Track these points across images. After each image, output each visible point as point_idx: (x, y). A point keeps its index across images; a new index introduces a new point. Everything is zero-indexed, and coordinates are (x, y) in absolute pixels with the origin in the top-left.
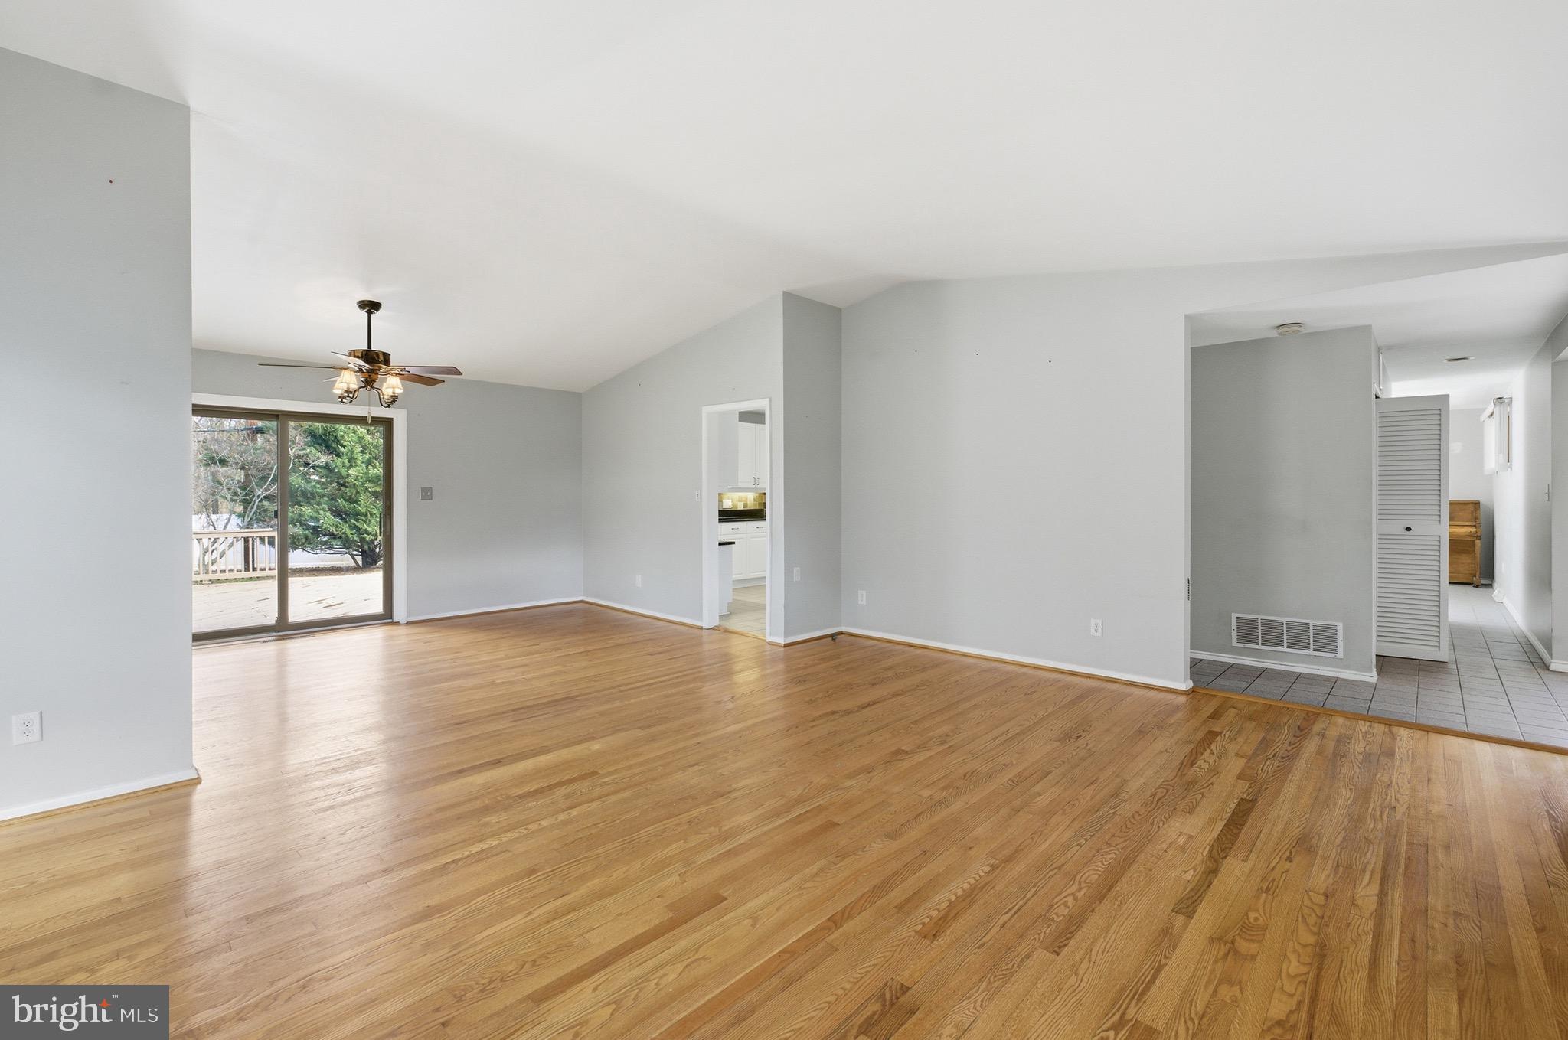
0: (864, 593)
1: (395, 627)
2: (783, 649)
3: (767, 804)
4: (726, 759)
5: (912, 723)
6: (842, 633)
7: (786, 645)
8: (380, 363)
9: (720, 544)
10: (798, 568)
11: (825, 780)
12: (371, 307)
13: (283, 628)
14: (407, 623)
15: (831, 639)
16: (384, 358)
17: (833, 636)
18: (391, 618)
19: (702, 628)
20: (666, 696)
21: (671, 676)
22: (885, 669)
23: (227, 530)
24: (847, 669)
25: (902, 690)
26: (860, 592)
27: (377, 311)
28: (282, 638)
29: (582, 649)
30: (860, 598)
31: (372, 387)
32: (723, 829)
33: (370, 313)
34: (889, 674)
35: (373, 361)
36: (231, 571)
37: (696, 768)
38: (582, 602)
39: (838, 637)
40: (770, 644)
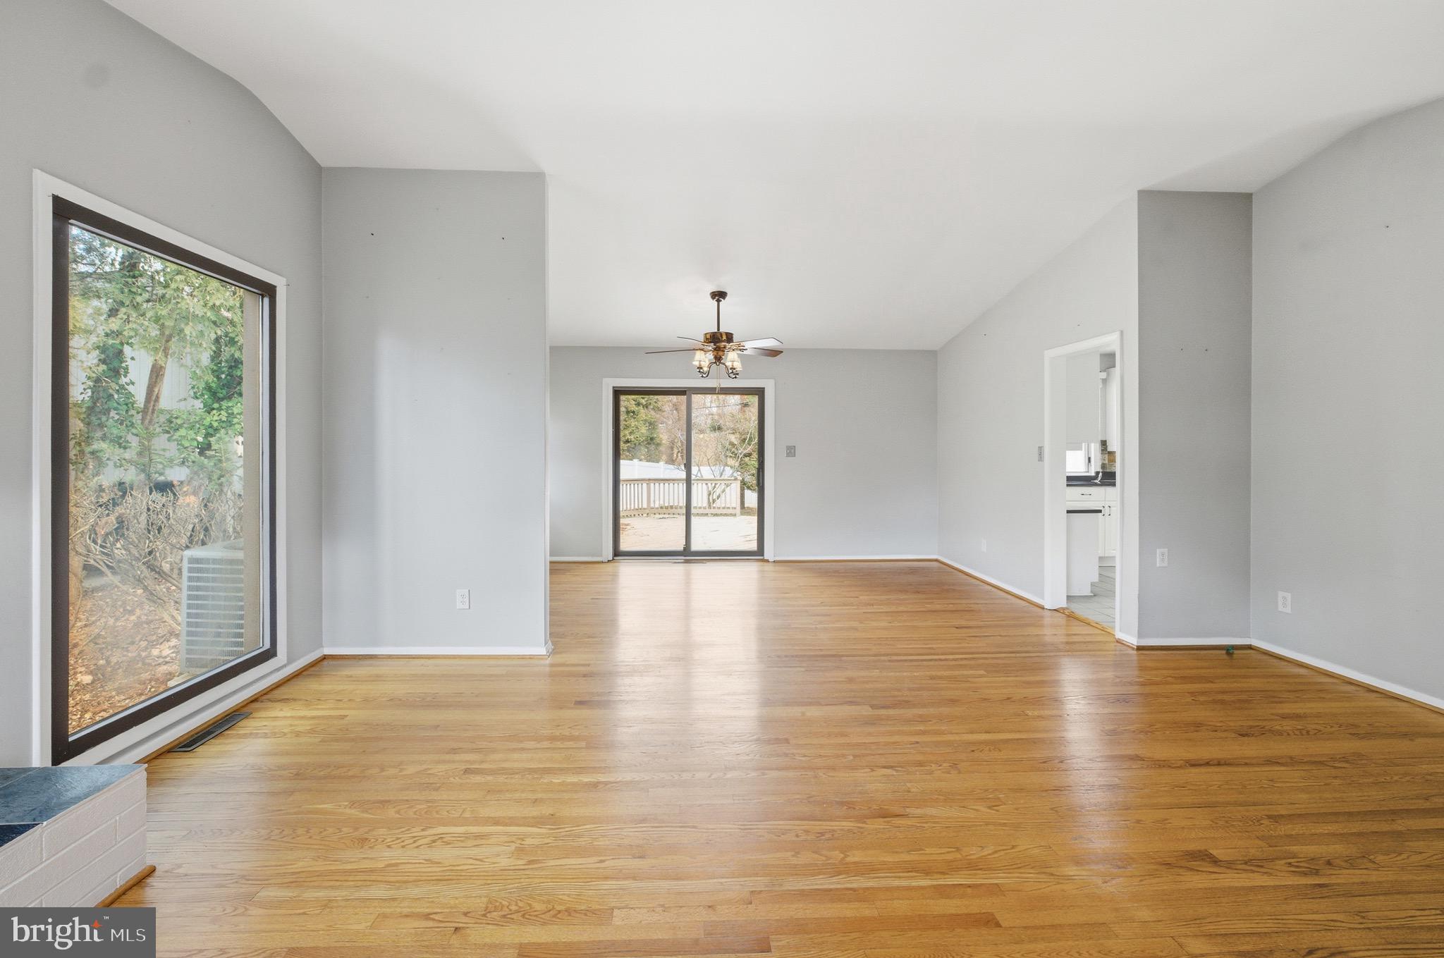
0: (1289, 596)
1: (765, 564)
2: (1135, 652)
3: (928, 851)
4: (931, 773)
5: (1269, 817)
6: (1250, 647)
7: (1140, 648)
8: (723, 341)
9: (1069, 512)
10: (1166, 550)
11: (1036, 851)
12: (719, 295)
13: (687, 554)
14: (774, 562)
15: (1224, 652)
16: (727, 337)
17: (1229, 650)
18: (763, 555)
19: (1043, 608)
20: (932, 678)
21: (957, 656)
22: (1284, 717)
23: (722, 478)
24: (1215, 702)
25: (1291, 758)
26: (1281, 594)
27: (724, 299)
28: (687, 562)
29: (893, 608)
30: (1280, 603)
31: (720, 363)
32: (848, 859)
33: (718, 301)
34: (1288, 725)
35: (718, 341)
36: (700, 508)
37: (889, 771)
38: (936, 560)
39: (1236, 652)
40: (1119, 641)
